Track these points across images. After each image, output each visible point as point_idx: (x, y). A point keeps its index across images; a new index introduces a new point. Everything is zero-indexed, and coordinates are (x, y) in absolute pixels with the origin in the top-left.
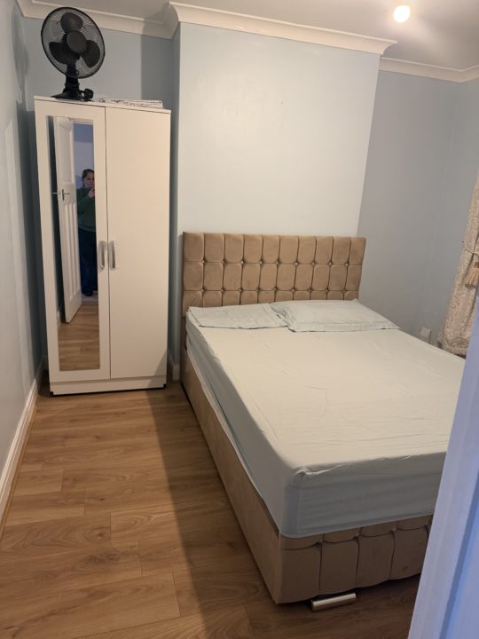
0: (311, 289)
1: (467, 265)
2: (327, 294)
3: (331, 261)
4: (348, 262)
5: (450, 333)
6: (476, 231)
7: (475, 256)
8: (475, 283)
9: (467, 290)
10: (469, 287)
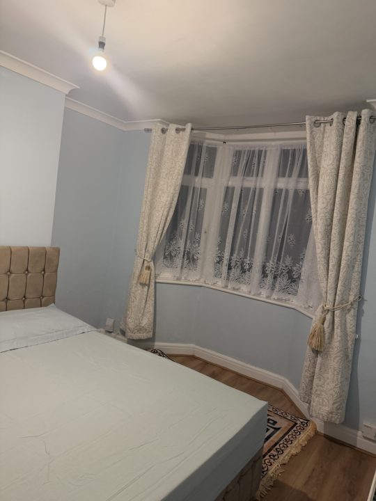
0: (7, 299)
1: (140, 268)
3: (27, 270)
4: (44, 270)
5: (131, 323)
6: (145, 243)
7: (145, 262)
8: (147, 282)
9: (141, 287)
10: (143, 285)
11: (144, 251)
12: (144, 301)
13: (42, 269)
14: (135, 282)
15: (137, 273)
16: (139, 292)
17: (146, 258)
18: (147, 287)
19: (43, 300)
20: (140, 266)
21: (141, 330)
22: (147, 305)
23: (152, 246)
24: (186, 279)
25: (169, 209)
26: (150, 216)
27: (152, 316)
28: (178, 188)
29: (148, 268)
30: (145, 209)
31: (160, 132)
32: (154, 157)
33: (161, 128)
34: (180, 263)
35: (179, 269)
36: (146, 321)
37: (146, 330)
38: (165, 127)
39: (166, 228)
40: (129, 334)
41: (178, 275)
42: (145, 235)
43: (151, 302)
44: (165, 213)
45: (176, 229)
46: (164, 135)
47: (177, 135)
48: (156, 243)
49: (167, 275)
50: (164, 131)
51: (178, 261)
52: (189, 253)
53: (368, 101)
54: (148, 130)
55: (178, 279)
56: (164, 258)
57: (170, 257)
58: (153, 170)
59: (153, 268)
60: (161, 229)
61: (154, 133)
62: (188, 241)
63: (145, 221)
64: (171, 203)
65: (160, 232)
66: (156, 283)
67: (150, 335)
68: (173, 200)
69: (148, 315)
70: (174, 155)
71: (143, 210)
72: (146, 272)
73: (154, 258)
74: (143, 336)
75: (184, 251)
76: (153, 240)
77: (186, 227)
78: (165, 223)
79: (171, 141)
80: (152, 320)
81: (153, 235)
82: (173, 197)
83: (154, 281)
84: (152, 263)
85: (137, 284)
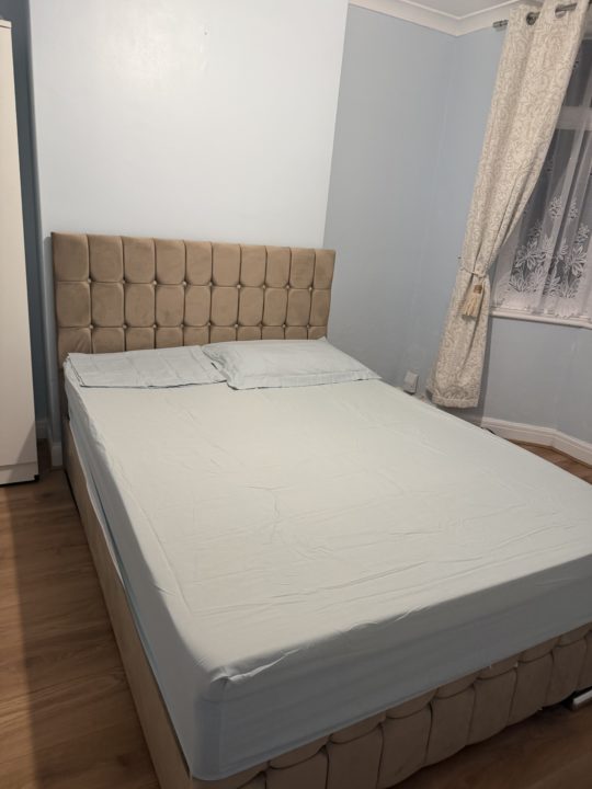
1: (464, 290)
2: (284, 331)
3: (289, 284)
4: (312, 286)
5: (442, 380)
6: (477, 244)
7: (475, 278)
8: (475, 314)
9: (464, 322)
10: (467, 318)
11: (474, 258)
12: (466, 346)
13: (309, 283)
14: (453, 313)
15: (459, 298)
16: (460, 330)
17: (476, 272)
18: (473, 323)
19: (311, 330)
20: (464, 284)
21: (458, 392)
22: (472, 354)
23: (489, 248)
24: (551, 312)
25: (528, 176)
26: (491, 191)
27: (480, 372)
28: (549, 134)
29: (480, 289)
31: (523, 21)
32: (507, 75)
33: (525, 14)
34: (543, 283)
35: (540, 292)
36: (469, 379)
37: (466, 393)
38: (534, 10)
39: (518, 215)
40: (438, 397)
42: (477, 229)
43: (479, 349)
44: (519, 185)
46: (531, 28)
47: (559, 22)
48: (497, 244)
49: (515, 305)
50: (531, 19)
51: (539, 279)
52: (562, 263)
54: (501, 25)
55: (534, 313)
56: (513, 273)
57: (523, 272)
58: (503, 102)
59: (487, 290)
60: (508, 215)
61: (510, 28)
62: (564, 241)
64: (533, 164)
65: (506, 222)
66: (491, 317)
67: (474, 403)
68: (536, 157)
69: (473, 370)
70: (548, 64)
72: (474, 296)
73: (492, 272)
74: (461, 402)
75: (553, 261)
76: (491, 237)
78: (517, 204)
79: (544, 37)
80: (478, 379)
81: (492, 227)
82: (538, 149)
83: (487, 313)
84: (487, 281)
85: (456, 317)
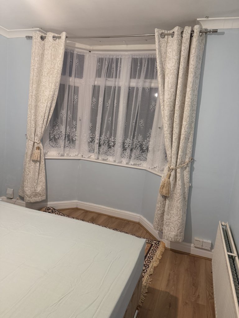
1: (31, 149)
5: (28, 190)
6: (34, 129)
7: (35, 144)
8: (39, 159)
9: (34, 163)
10: (35, 161)
11: (33, 135)
12: (37, 174)
14: (28, 159)
15: (29, 153)
16: (32, 167)
17: (36, 141)
18: (38, 163)
20: (31, 147)
21: (36, 195)
22: (40, 177)
23: (40, 131)
24: (68, 155)
25: (52, 101)
26: (36, 107)
27: (45, 184)
28: (58, 85)
29: (38, 148)
30: (31, 102)
31: (39, 39)
32: (36, 59)
33: (40, 36)
34: (63, 143)
35: (63, 148)
36: (40, 188)
37: (40, 194)
38: (43, 35)
39: (50, 117)
40: (27, 199)
41: (62, 153)
42: (33, 123)
43: (43, 174)
44: (49, 105)
45: (58, 118)
46: (43, 42)
47: (54, 42)
48: (43, 129)
49: (53, 153)
50: (42, 38)
51: (61, 142)
52: (69, 136)
53: (198, 19)
54: (29, 38)
55: (62, 155)
56: (50, 140)
57: (54, 140)
58: (35, 69)
59: (42, 149)
60: (46, 117)
61: (34, 40)
62: (68, 127)
63: (33, 111)
64: (53, 97)
65: (45, 120)
66: (45, 159)
67: (44, 198)
68: (54, 94)
69: (41, 184)
70: (53, 58)
71: (30, 103)
72: (37, 152)
73: (42, 140)
74: (38, 199)
75: (66, 134)
76: (40, 126)
77: (65, 116)
78: (49, 113)
79: (50, 47)
80: (44, 187)
81: (40, 122)
82: (54, 91)
83: (43, 158)
84: (41, 144)
85: (30, 161)
